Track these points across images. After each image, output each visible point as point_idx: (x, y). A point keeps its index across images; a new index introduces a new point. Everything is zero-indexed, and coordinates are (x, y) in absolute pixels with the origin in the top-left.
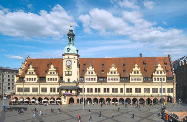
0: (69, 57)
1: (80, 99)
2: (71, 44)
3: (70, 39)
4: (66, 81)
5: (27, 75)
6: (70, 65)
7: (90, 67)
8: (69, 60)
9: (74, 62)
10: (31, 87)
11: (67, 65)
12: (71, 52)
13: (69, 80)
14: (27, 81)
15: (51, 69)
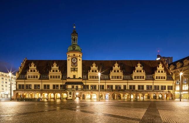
3: (74, 38)
6: (76, 62)
7: (94, 66)
8: (75, 58)
9: (80, 60)
10: (33, 84)
11: (72, 62)
13: (74, 76)
14: (29, 78)
15: (54, 68)
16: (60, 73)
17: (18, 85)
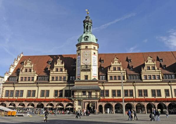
0: (87, 47)
1: (103, 106)
2: (89, 32)
3: (87, 26)
4: (82, 78)
5: (22, 73)
7: (115, 62)
9: (95, 53)
10: (25, 90)
12: (89, 40)
13: (86, 77)
14: (22, 80)
15: (57, 65)
16: (66, 72)
17: (4, 91)
